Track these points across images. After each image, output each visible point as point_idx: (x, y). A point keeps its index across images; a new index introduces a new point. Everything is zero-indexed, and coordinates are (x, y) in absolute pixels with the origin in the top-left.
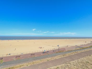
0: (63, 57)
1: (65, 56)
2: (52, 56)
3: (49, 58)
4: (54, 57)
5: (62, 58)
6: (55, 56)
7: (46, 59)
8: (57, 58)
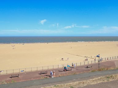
0: (106, 81)
1: (111, 80)
2: (82, 79)
3: (75, 83)
4: (86, 80)
5: (103, 83)
6: (89, 77)
7: (69, 84)
8: (93, 83)
